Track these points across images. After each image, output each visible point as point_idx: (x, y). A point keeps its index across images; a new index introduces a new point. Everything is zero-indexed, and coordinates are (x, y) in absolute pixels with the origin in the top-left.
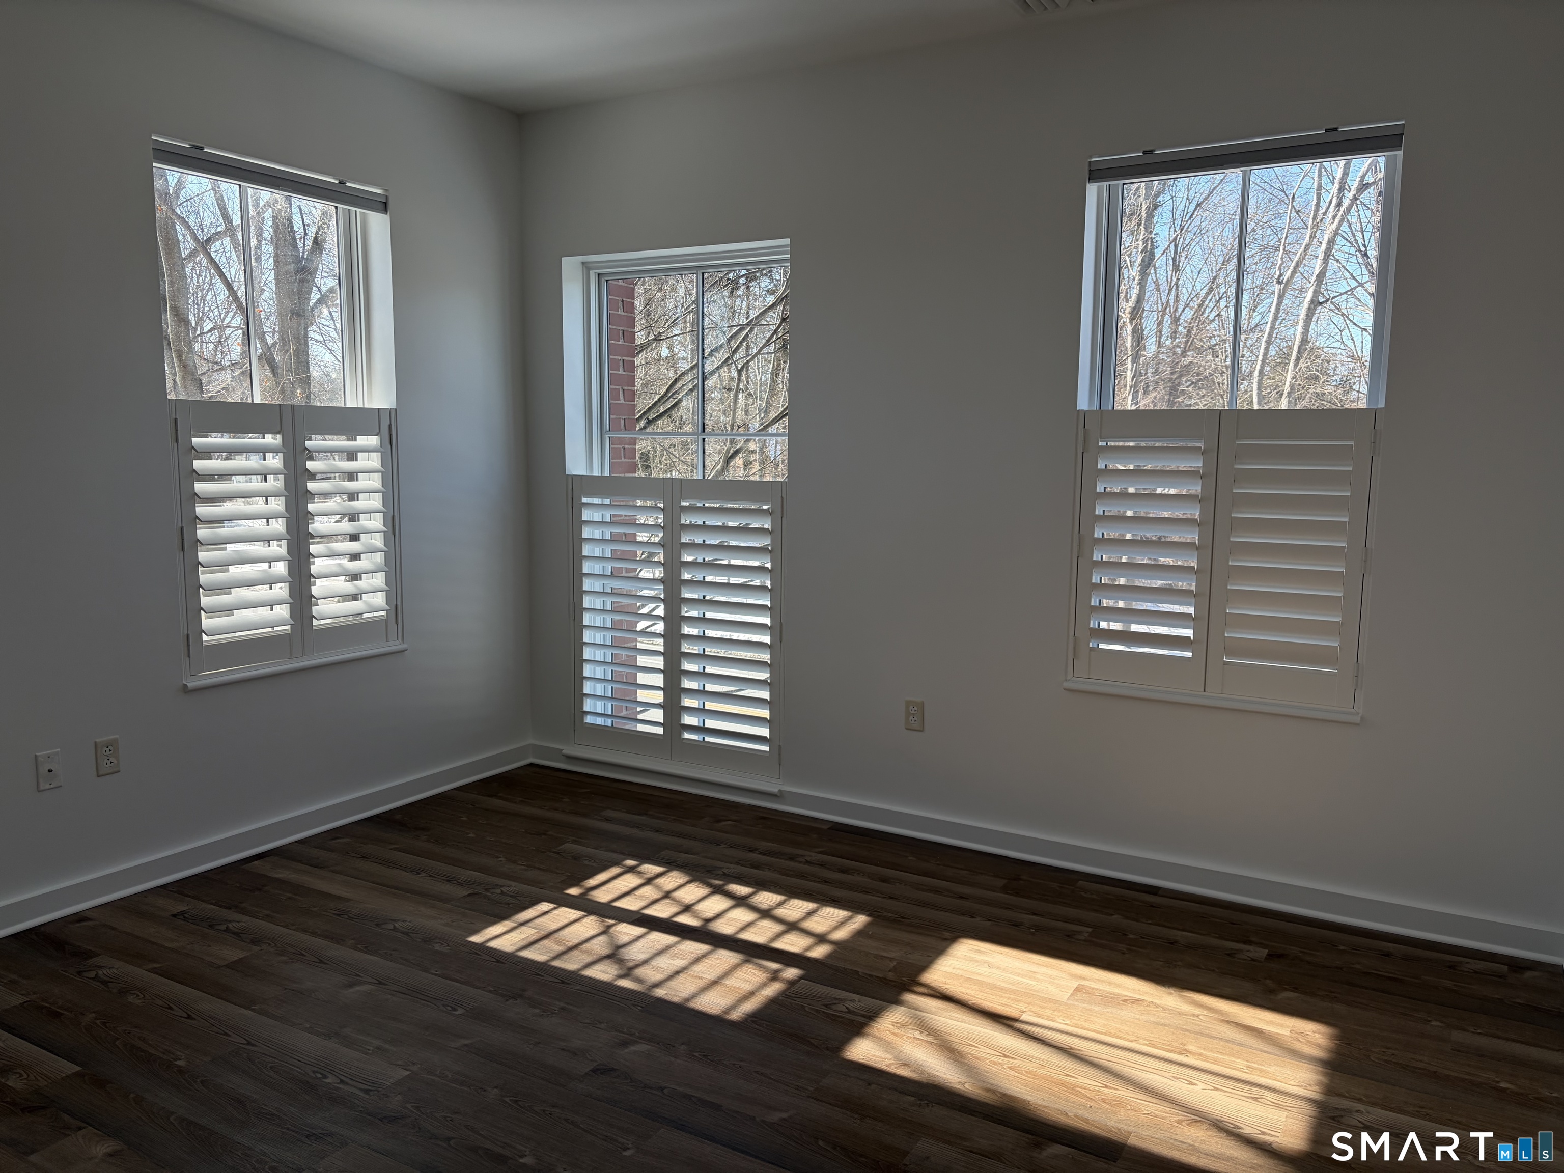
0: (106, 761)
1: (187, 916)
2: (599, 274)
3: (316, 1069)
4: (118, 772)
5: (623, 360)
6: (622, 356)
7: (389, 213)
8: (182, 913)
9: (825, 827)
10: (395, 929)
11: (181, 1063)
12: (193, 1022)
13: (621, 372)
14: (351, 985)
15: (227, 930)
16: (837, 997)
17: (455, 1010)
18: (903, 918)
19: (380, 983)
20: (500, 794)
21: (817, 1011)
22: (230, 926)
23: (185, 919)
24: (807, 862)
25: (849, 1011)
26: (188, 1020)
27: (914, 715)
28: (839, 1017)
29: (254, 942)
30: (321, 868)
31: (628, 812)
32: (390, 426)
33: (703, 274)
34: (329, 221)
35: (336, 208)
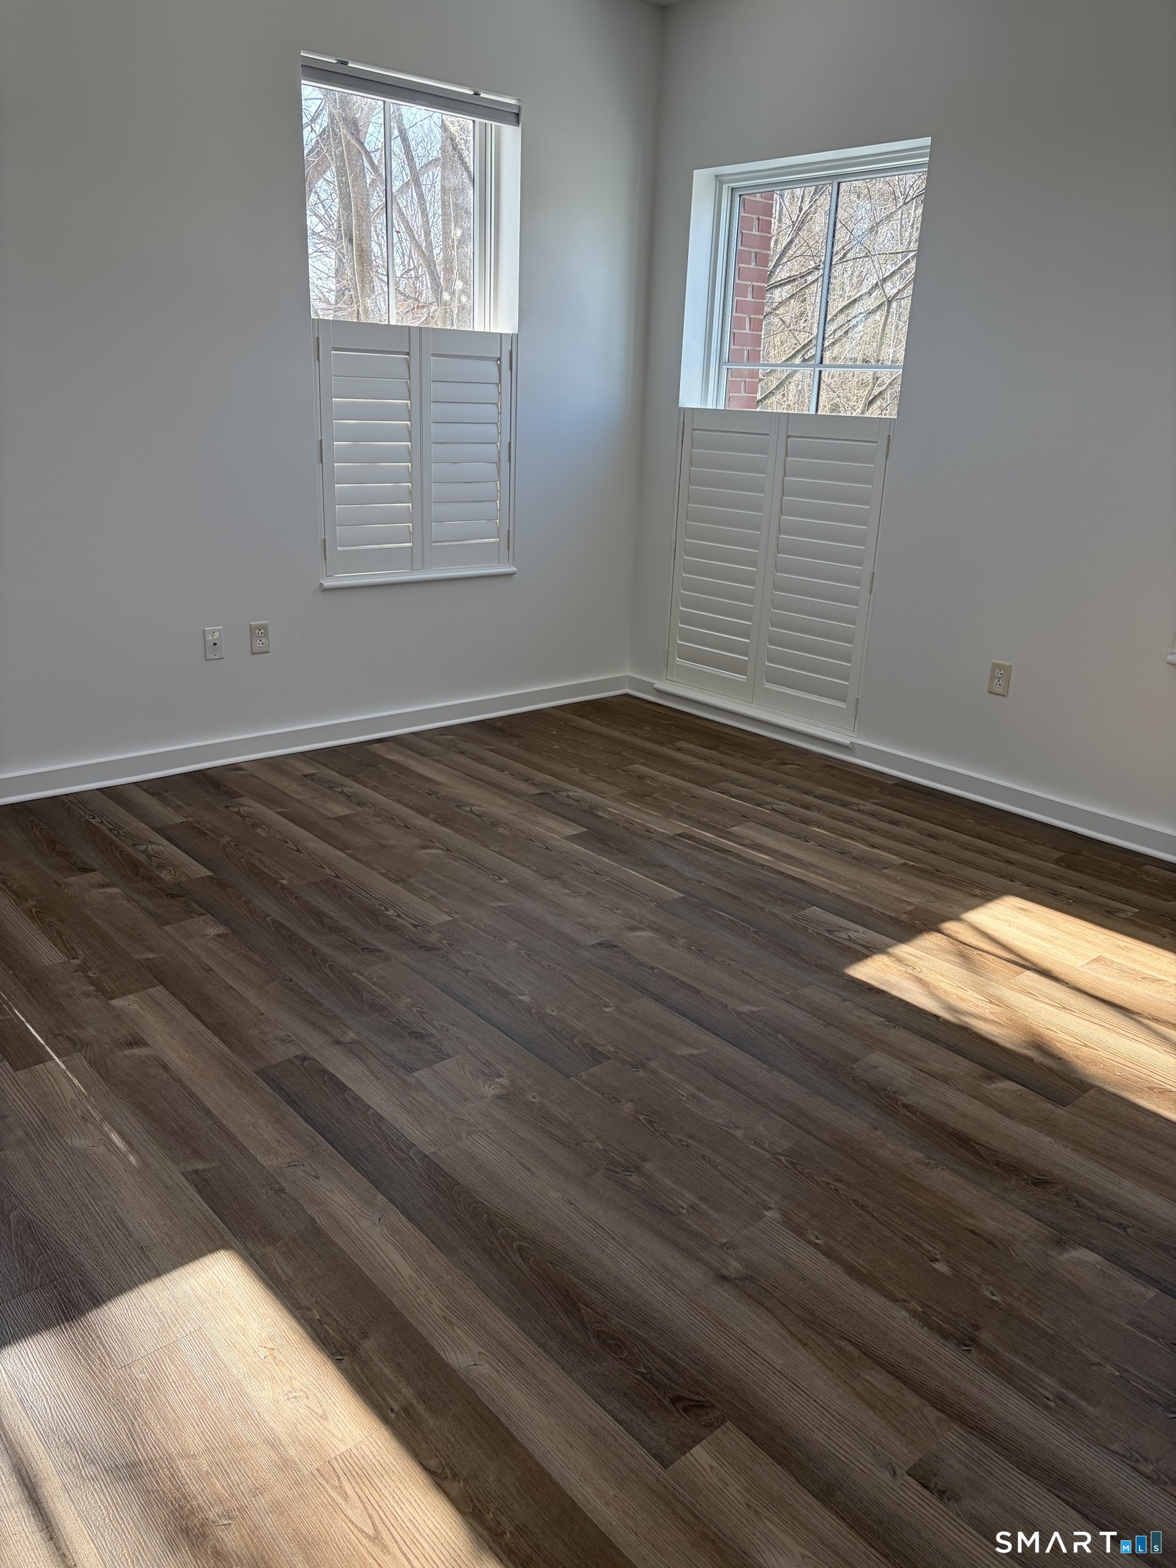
0: (259, 641)
1: (314, 777)
2: (732, 189)
3: (382, 903)
4: (269, 652)
5: (753, 286)
6: (752, 281)
7: (520, 126)
8: (312, 775)
9: (891, 782)
10: (471, 811)
11: (284, 882)
12: (301, 855)
13: (749, 298)
14: (425, 848)
15: (342, 792)
16: (843, 926)
17: (500, 879)
18: (938, 871)
19: (448, 850)
20: (591, 717)
21: (818, 934)
22: (344, 789)
23: (313, 780)
24: (860, 811)
25: (850, 939)
26: (297, 853)
27: (999, 678)
28: (838, 942)
29: (360, 804)
30: (426, 756)
31: (700, 746)
32: (511, 352)
33: (839, 183)
34: (467, 136)
35: (474, 121)
